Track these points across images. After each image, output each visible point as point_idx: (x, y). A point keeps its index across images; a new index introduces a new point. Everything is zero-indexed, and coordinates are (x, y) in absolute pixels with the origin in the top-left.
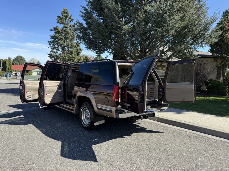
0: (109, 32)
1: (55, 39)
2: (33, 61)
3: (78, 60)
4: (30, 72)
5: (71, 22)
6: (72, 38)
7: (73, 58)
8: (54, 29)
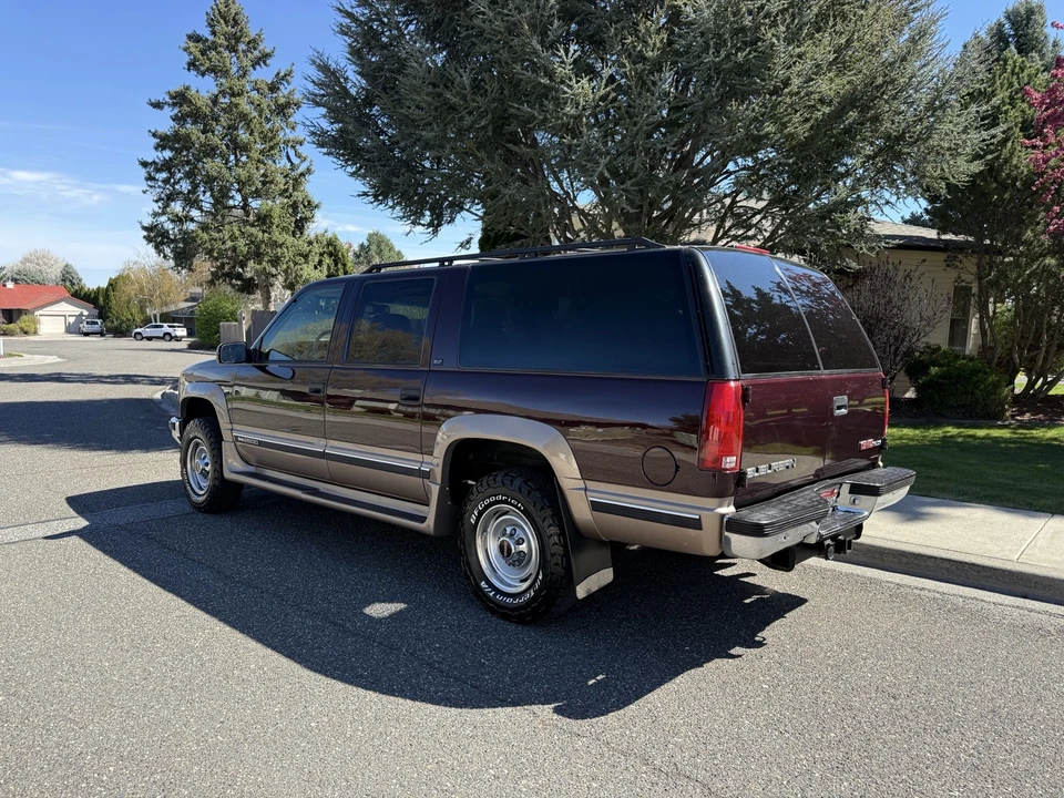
0: (489, 116)
1: (178, 151)
2: (38, 264)
3: (301, 255)
4: (24, 317)
5: (258, 67)
6: (267, 146)
7: (275, 244)
8: (172, 97)
